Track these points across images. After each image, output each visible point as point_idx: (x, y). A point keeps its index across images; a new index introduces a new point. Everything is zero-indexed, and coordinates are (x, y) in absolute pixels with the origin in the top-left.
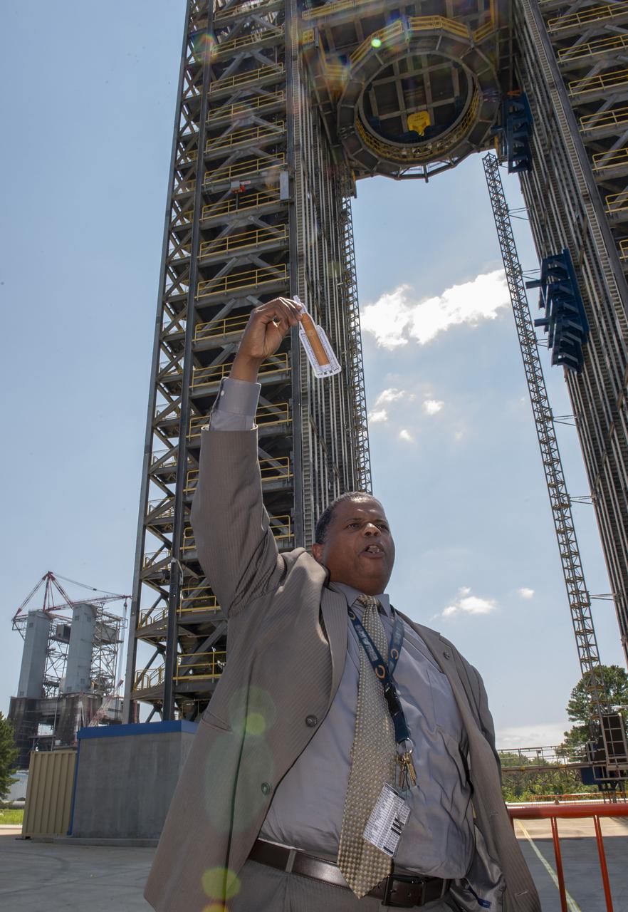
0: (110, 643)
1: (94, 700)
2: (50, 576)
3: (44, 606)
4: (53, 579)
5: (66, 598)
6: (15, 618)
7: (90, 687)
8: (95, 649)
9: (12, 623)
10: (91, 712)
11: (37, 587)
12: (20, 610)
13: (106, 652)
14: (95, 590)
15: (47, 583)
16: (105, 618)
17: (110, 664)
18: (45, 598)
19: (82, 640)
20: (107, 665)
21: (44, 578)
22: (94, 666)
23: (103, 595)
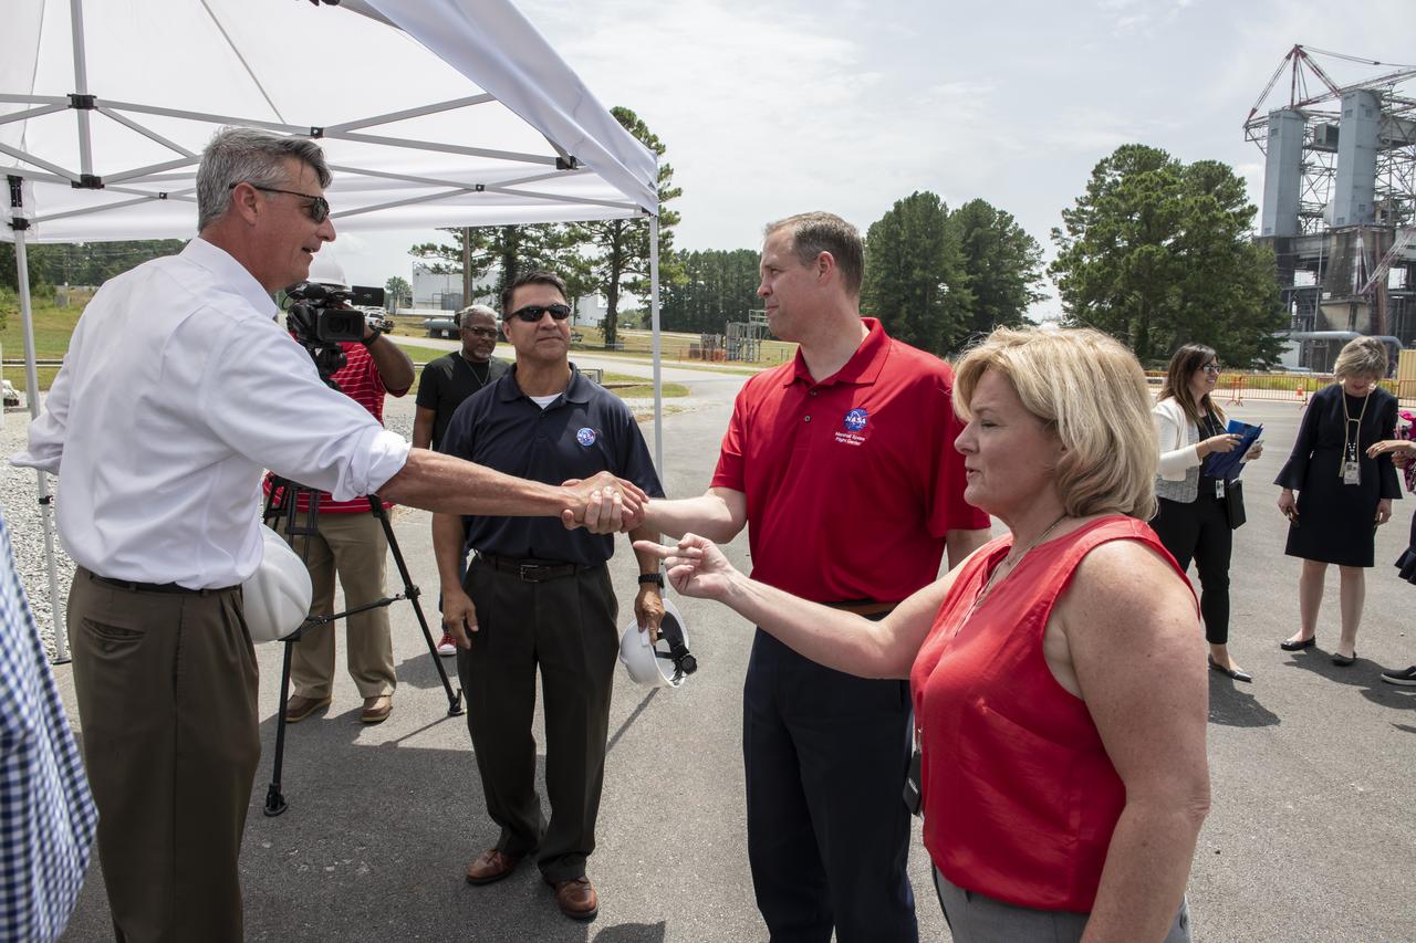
0: (1405, 144)
1: (1382, 234)
2: (1298, 52)
3: (1293, 100)
4: (1304, 55)
5: (1327, 81)
6: (1247, 122)
7: (1374, 215)
8: (1380, 158)
9: (1243, 131)
10: (1378, 253)
11: (1279, 72)
12: (1254, 111)
13: (1398, 160)
14: (1376, 63)
15: (1295, 64)
16: (1396, 106)
17: (1407, 178)
18: (1293, 87)
19: (1359, 146)
20: (1401, 180)
21: (1289, 57)
22: (1378, 183)
23: (1390, 71)
